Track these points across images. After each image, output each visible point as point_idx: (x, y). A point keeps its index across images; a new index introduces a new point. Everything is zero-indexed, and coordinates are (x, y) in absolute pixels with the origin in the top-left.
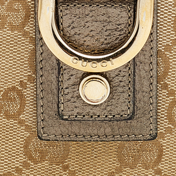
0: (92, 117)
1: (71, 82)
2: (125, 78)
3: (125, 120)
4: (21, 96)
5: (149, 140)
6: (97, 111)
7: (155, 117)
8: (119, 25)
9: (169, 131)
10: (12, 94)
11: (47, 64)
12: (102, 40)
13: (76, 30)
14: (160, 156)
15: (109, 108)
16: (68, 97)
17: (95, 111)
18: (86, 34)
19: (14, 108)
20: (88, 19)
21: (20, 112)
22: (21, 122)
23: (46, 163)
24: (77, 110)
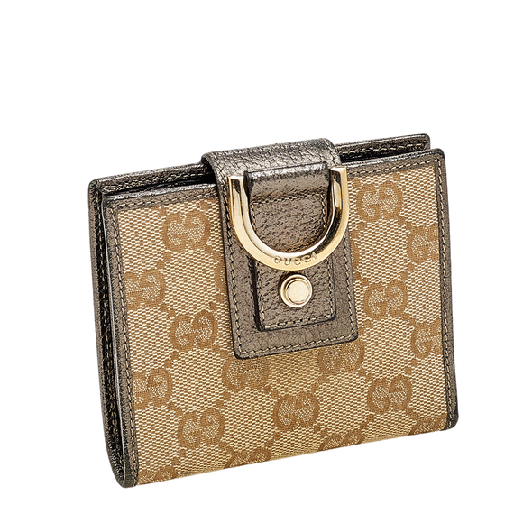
0: (294, 322)
1: (269, 287)
2: (324, 275)
3: (329, 320)
4: (212, 320)
5: (351, 341)
6: (299, 315)
7: (354, 315)
8: (313, 217)
9: (368, 324)
10: (204, 320)
11: (240, 273)
12: (298, 236)
13: (270, 229)
14: (362, 355)
15: (311, 310)
16: (268, 304)
17: (297, 316)
18: (280, 232)
19: (206, 335)
20: (281, 215)
21: (213, 338)
22: (216, 349)
23: (246, 389)
24: (279, 318)
